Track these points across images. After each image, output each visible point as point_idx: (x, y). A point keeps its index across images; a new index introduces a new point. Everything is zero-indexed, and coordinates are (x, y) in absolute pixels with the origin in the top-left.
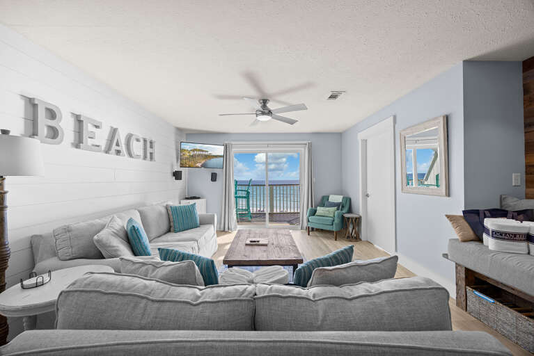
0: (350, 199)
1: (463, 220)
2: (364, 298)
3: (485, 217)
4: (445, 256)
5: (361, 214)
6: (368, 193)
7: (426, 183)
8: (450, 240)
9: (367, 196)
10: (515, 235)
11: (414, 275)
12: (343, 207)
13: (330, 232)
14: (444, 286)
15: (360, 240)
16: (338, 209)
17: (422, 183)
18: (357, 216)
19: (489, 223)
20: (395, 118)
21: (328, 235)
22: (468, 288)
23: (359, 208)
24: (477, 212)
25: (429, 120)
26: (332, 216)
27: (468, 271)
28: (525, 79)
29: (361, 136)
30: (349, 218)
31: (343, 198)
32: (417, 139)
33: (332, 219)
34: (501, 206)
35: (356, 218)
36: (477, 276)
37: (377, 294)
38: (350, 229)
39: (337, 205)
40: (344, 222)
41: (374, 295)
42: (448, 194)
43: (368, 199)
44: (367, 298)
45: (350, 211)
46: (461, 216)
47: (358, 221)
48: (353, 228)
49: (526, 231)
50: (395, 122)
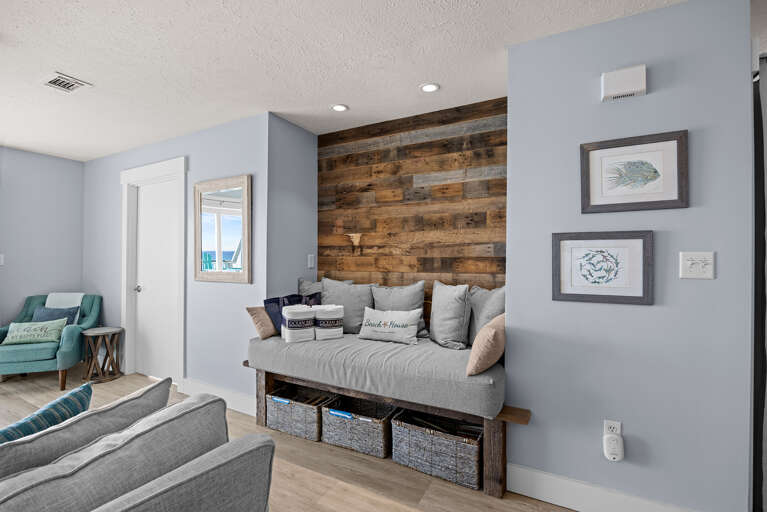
0: (101, 299)
1: (264, 312)
2: (101, 460)
3: (284, 305)
4: (246, 363)
5: (124, 325)
6: (140, 283)
7: (234, 266)
8: (251, 340)
9: (138, 290)
10: (305, 321)
11: (187, 396)
12: (83, 316)
13: (50, 375)
14: (220, 397)
15: (122, 374)
16: (70, 322)
17: (230, 266)
18: (114, 330)
19: (287, 312)
20: (187, 160)
21: (42, 383)
22: (268, 396)
23: (120, 315)
24: (276, 301)
25: (232, 177)
26: (54, 337)
27: (268, 375)
28: (319, 154)
29: (127, 177)
30: (96, 338)
31: (85, 297)
32: (222, 199)
33: (53, 345)
34: (299, 291)
35: (114, 335)
36: (275, 378)
37: (126, 444)
38: (100, 358)
39: (69, 315)
40: (85, 346)
41: (119, 448)
42: (251, 281)
43: (139, 295)
44: (107, 456)
45: (100, 322)
46: (262, 308)
47: (116, 340)
48: (107, 355)
49: (312, 316)
50: (187, 168)
